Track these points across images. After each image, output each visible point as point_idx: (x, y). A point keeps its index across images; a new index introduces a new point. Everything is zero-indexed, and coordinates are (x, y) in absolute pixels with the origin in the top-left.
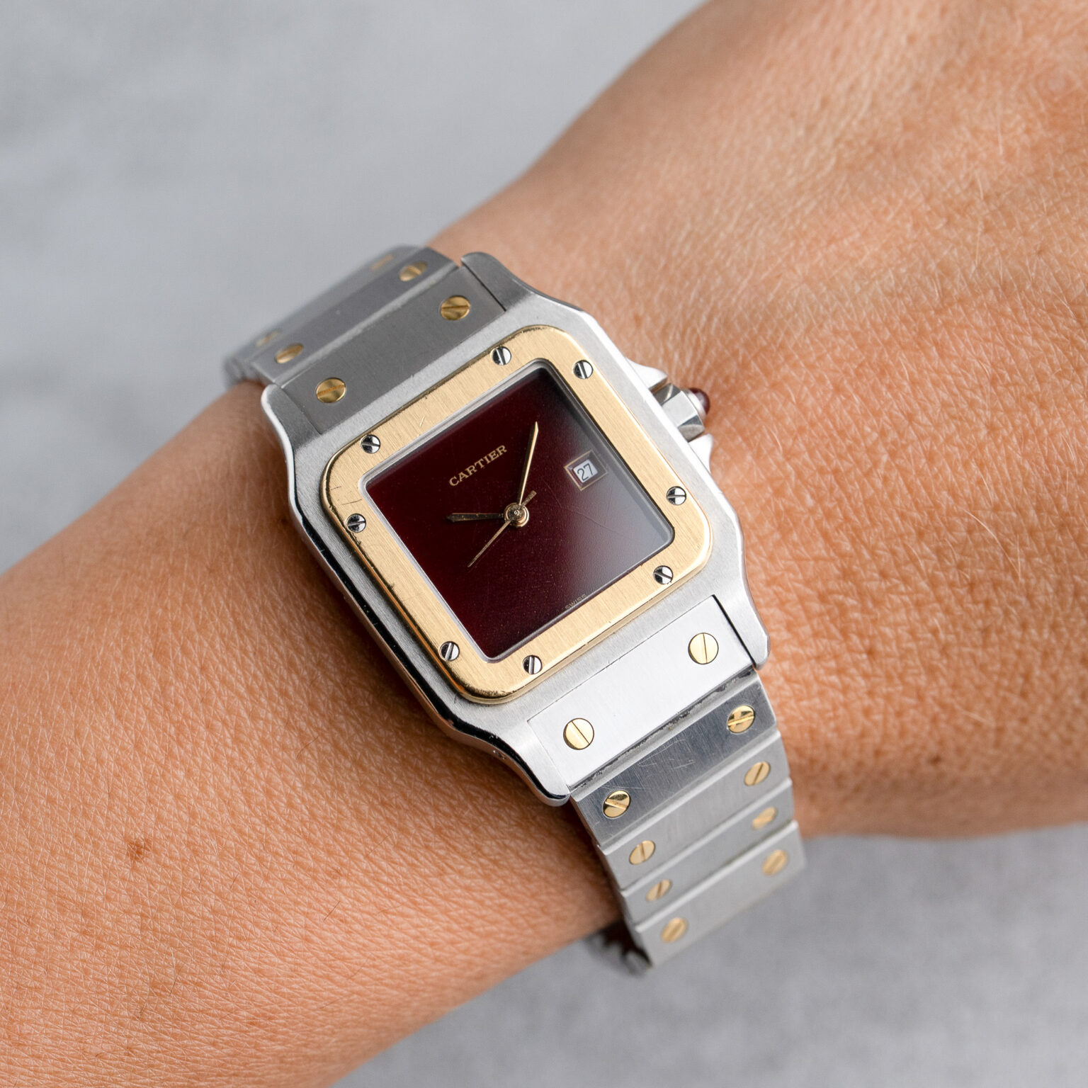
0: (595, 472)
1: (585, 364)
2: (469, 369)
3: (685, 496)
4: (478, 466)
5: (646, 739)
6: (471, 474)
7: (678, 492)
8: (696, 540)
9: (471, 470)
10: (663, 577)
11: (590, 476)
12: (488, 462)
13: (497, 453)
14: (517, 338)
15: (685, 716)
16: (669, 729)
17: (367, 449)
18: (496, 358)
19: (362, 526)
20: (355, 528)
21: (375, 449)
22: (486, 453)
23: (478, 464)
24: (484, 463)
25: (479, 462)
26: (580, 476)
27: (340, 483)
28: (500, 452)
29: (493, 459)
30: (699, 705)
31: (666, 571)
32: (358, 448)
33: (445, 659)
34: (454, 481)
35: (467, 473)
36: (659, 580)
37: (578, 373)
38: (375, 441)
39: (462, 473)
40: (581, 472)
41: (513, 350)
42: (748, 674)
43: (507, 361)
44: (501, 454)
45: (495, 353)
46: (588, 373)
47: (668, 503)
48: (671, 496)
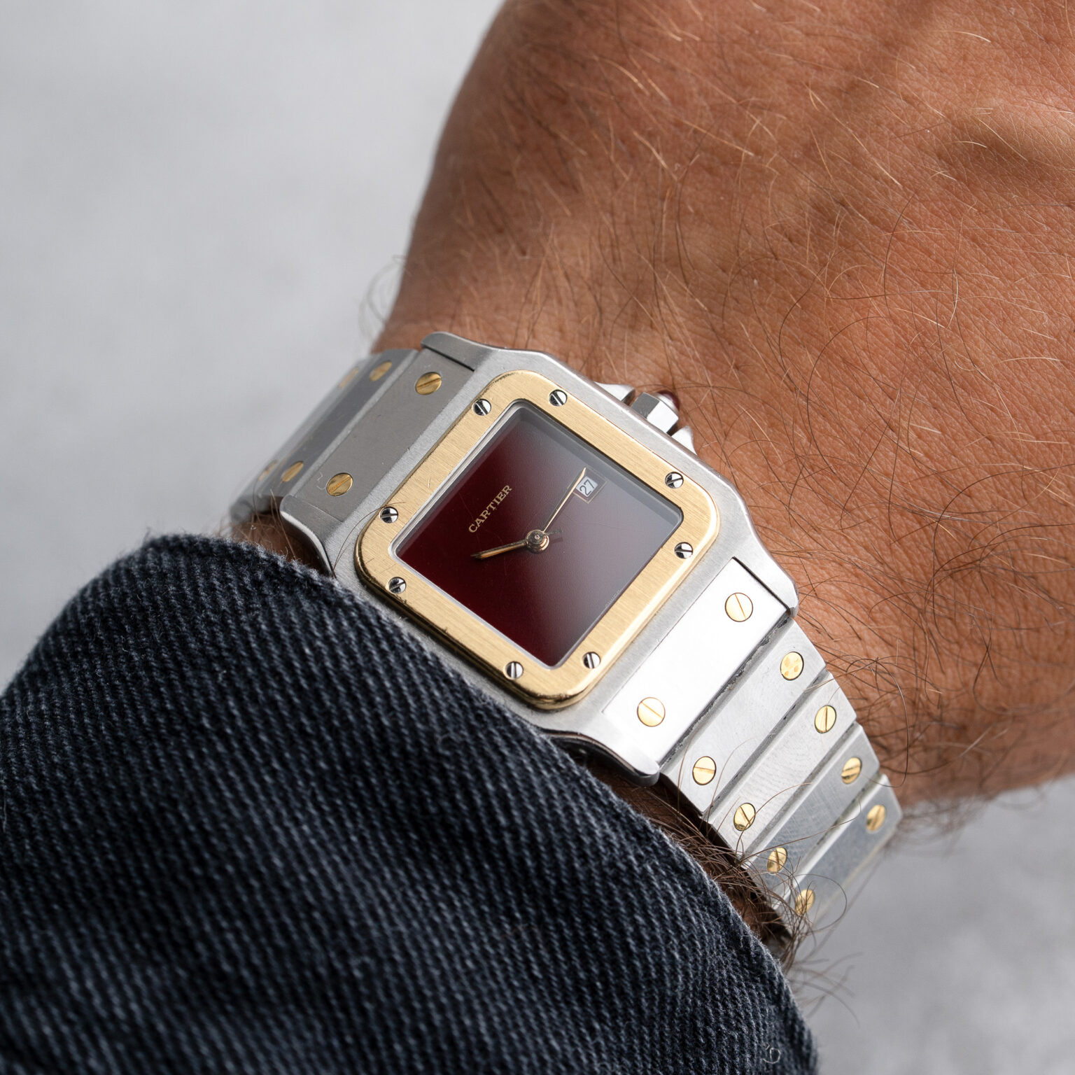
0: (595, 485)
1: (559, 393)
2: (457, 426)
3: (682, 478)
4: (490, 510)
5: (711, 703)
6: (486, 518)
7: (675, 477)
8: (703, 512)
9: (485, 514)
10: (684, 553)
11: (592, 490)
12: (498, 503)
13: (504, 493)
14: (491, 389)
15: (740, 674)
16: (730, 690)
17: (387, 520)
18: (478, 411)
19: (402, 587)
20: (397, 590)
21: (394, 518)
22: (494, 496)
23: (490, 508)
25: (490, 506)
27: (372, 556)
28: (506, 491)
29: (501, 500)
30: (750, 662)
31: (684, 547)
32: (379, 521)
33: (512, 678)
36: (681, 556)
37: (553, 402)
38: (392, 511)
39: (478, 519)
41: (490, 399)
42: (785, 622)
43: (488, 410)
44: (507, 493)
45: (476, 407)
46: (564, 400)
47: (669, 489)
48: (670, 481)
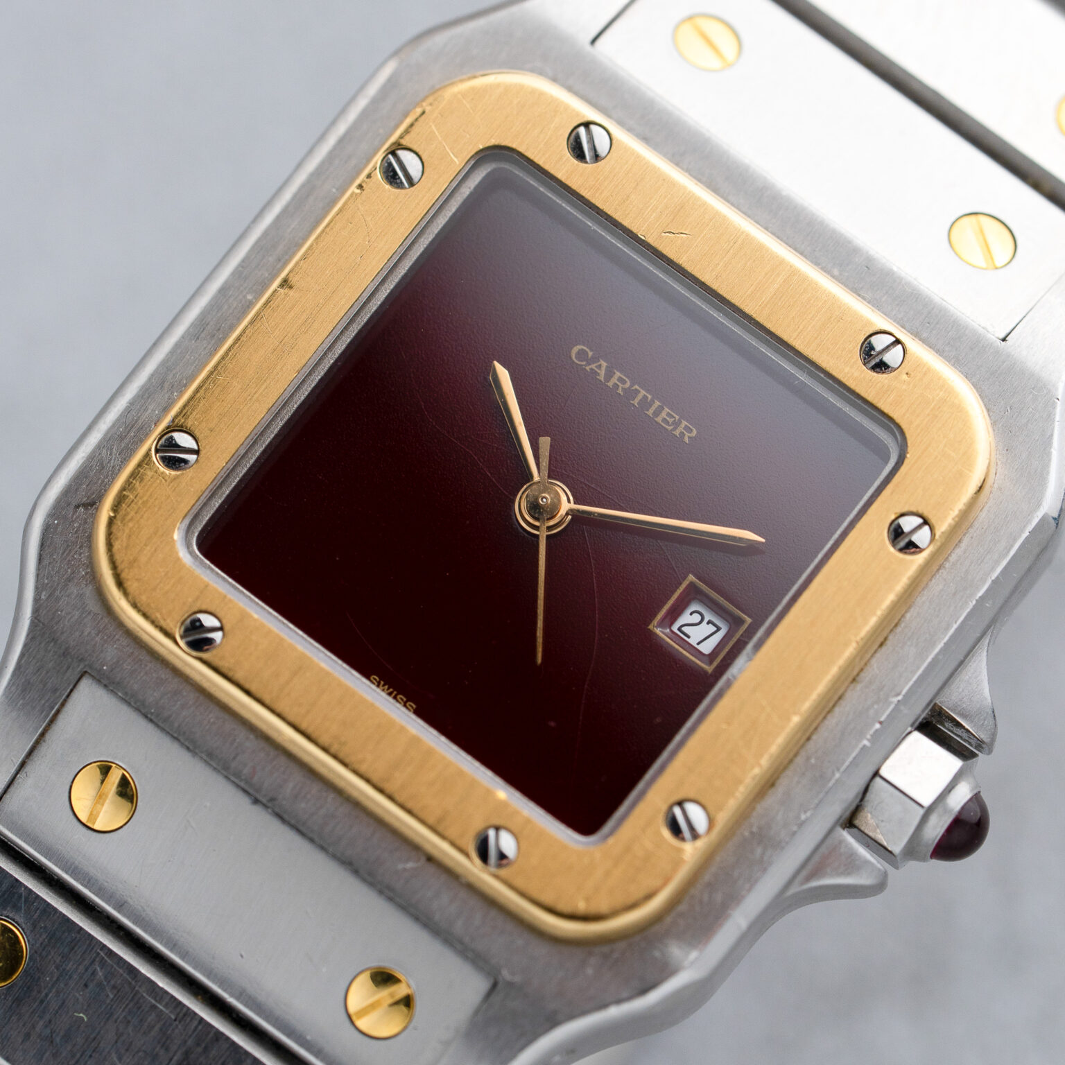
6: (610, 384)
12: (650, 412)
13: (677, 424)
23: (637, 392)
24: (645, 404)
25: (643, 392)
26: (686, 618)
28: (681, 429)
29: (659, 419)
34: (581, 354)
35: (609, 375)
39: (604, 364)
40: (697, 618)
44: (677, 433)
